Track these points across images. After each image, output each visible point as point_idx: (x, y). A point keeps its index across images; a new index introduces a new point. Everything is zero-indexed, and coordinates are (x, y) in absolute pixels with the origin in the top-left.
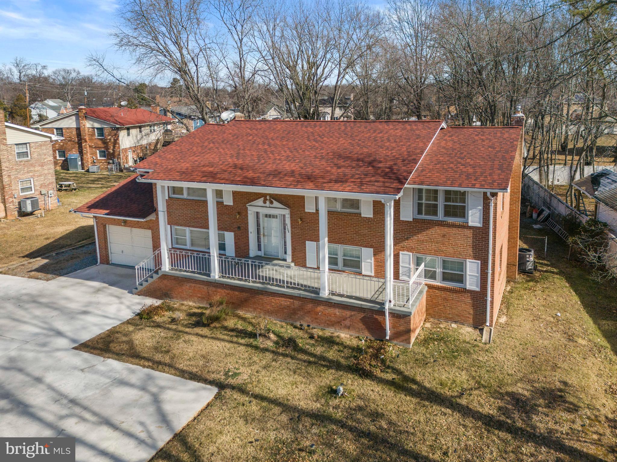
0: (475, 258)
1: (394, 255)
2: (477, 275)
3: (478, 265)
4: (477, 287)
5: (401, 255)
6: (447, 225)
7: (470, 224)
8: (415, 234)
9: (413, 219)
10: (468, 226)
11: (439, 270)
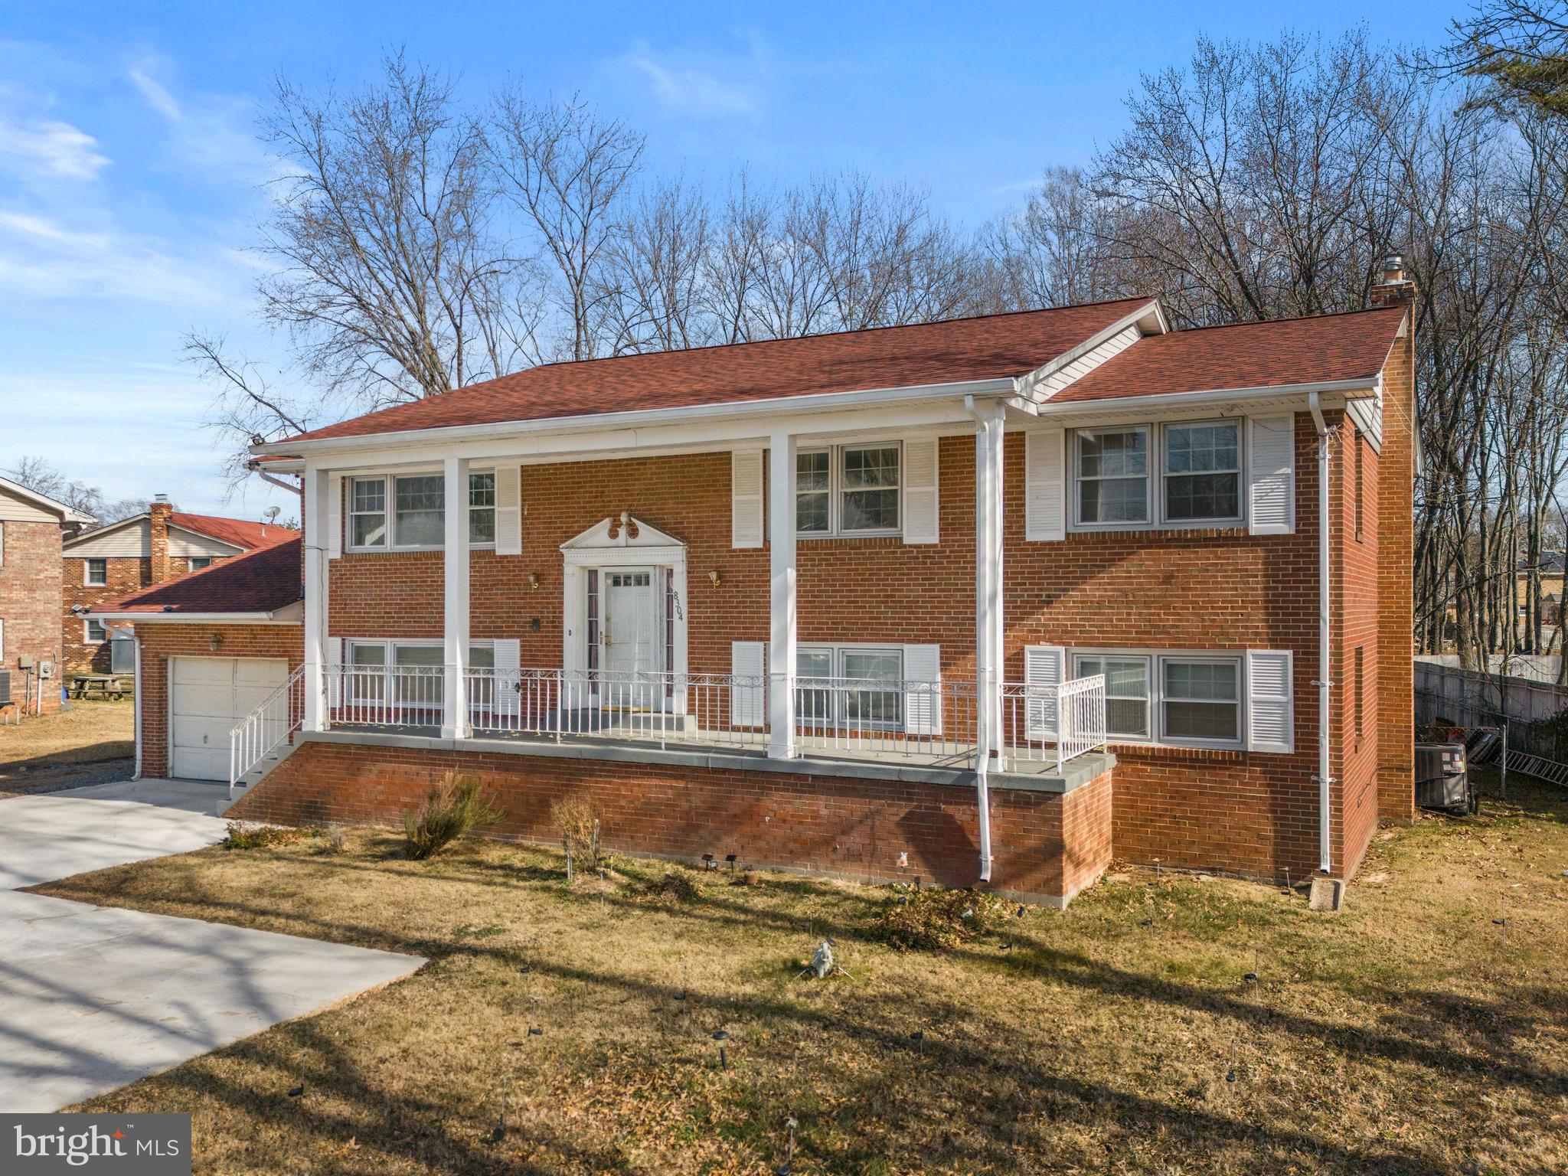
0: (1276, 641)
1: (1007, 660)
2: (1283, 699)
3: (1285, 665)
4: (1285, 740)
5: (1028, 656)
6: (1179, 540)
7: (1255, 528)
8: (1073, 583)
9: (1067, 535)
10: (1248, 537)
11: (1154, 699)
